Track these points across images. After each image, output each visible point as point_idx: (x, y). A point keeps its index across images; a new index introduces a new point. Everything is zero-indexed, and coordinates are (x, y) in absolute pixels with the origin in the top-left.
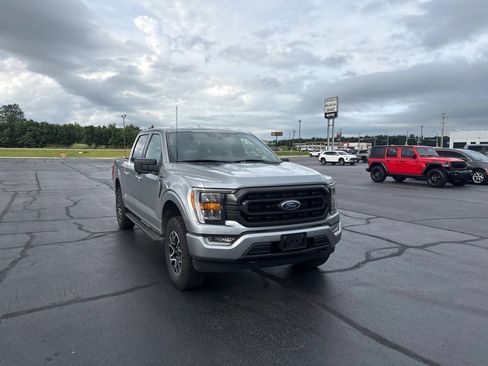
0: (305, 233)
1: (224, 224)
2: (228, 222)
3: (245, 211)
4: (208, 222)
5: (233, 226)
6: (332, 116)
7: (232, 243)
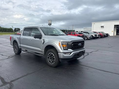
0: (82, 51)
1: (68, 50)
2: (69, 49)
3: (73, 46)
4: (64, 50)
5: (70, 50)
6: (50, 24)
7: (70, 54)
